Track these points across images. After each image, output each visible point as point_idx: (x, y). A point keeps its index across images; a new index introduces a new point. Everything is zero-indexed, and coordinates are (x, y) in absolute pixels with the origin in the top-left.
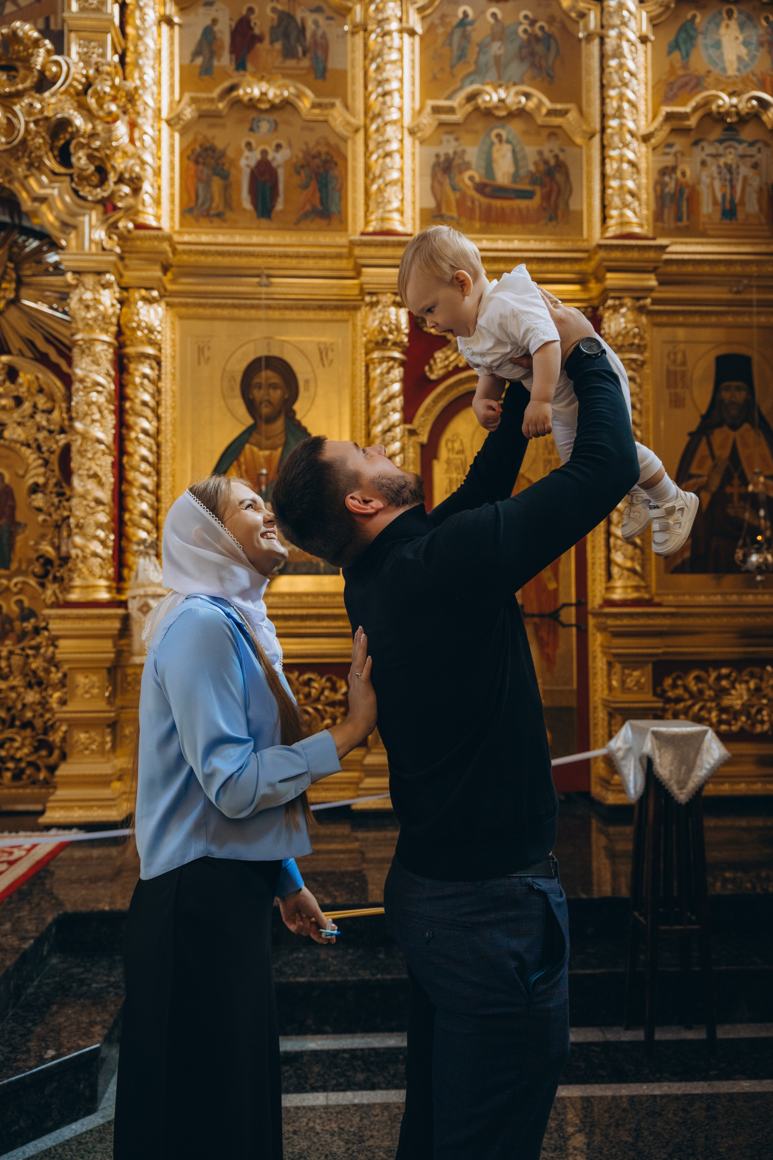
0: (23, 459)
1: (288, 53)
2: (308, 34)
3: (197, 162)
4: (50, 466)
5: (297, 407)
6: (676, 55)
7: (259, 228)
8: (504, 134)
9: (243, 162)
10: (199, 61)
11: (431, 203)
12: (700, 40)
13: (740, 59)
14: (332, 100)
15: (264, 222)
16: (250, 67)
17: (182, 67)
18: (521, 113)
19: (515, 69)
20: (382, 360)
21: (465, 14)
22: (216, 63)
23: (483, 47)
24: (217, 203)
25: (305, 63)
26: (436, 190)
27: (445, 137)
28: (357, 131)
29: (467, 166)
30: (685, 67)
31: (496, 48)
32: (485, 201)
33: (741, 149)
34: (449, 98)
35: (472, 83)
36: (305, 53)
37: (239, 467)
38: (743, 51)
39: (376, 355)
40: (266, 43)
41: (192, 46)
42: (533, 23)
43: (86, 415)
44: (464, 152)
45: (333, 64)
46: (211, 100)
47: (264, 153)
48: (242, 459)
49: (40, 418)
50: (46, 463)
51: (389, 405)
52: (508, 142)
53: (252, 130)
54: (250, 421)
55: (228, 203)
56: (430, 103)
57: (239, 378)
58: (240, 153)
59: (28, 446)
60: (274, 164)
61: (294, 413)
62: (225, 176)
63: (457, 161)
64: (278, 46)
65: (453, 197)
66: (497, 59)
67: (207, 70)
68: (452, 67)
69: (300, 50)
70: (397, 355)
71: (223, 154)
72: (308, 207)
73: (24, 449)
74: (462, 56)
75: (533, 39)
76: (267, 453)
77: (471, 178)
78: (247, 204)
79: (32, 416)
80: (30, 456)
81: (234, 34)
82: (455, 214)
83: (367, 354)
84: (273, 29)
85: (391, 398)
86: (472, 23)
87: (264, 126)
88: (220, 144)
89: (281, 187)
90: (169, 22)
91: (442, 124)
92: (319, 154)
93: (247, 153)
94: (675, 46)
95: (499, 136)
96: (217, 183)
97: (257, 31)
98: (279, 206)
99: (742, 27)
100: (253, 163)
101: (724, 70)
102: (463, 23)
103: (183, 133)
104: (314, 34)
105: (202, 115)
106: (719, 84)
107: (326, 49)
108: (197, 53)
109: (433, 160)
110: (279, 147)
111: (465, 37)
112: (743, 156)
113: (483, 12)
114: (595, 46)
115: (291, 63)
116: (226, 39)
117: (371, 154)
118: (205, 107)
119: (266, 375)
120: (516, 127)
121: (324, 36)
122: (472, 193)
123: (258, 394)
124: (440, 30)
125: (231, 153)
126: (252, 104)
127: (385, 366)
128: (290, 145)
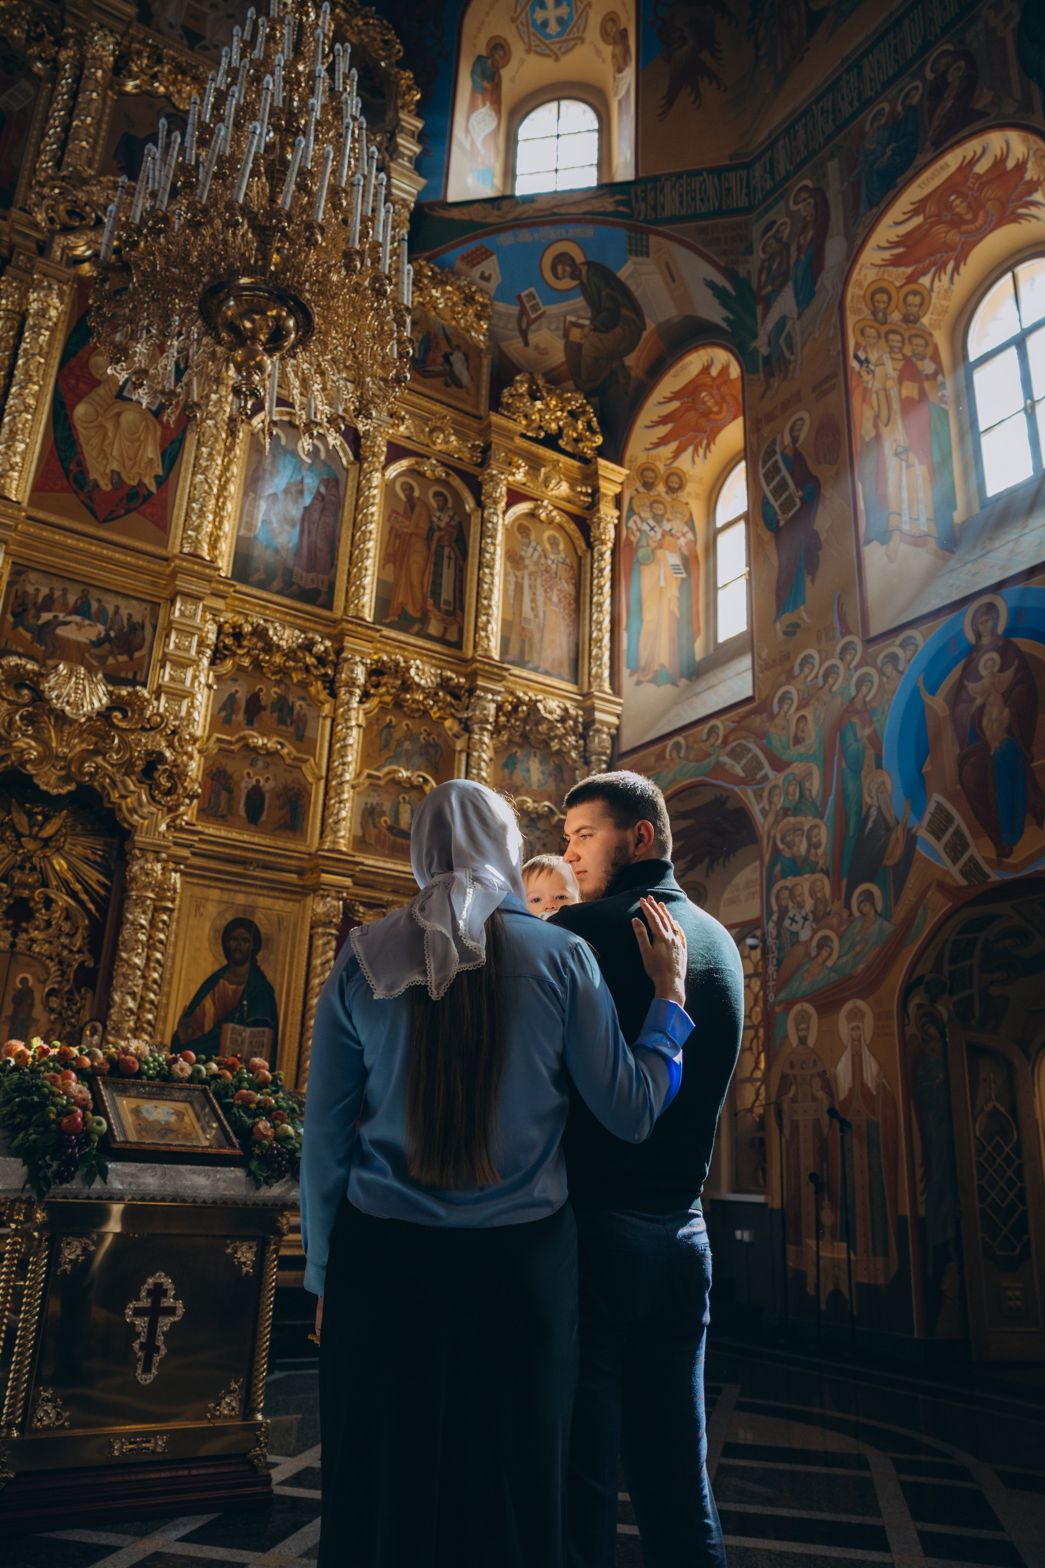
0: (47, 969)
1: (281, 721)
2: (295, 712)
3: (213, 779)
4: (66, 977)
5: (259, 957)
6: (506, 771)
7: (248, 830)
8: (407, 797)
9: (243, 785)
10: (223, 714)
11: (360, 833)
12: (519, 766)
13: (539, 780)
14: (305, 757)
15: (253, 827)
16: (256, 725)
17: (212, 716)
18: (419, 788)
19: (417, 760)
20: (324, 934)
21: (391, 721)
22: (234, 717)
23: (399, 743)
24: (223, 808)
25: (291, 729)
26: (364, 825)
27: (372, 793)
28: (320, 779)
29: (383, 814)
30: (510, 779)
31: (407, 745)
32: (392, 837)
33: (538, 833)
34: (377, 769)
35: (391, 764)
36: (292, 723)
37: (214, 994)
38: (541, 777)
39: (320, 930)
40: (268, 712)
41: (220, 704)
42: (429, 734)
43: (133, 949)
44: (382, 804)
45: (309, 733)
46: (230, 743)
47: (258, 781)
48: (216, 989)
49: (64, 940)
50: (63, 974)
51: (327, 965)
52: (409, 803)
53: (252, 765)
54: (225, 962)
55: (231, 809)
56: (366, 772)
57: (221, 932)
58: (242, 778)
59: (52, 959)
60: (264, 790)
61: (256, 961)
62: (230, 791)
63: (378, 809)
64: (275, 715)
65: (373, 831)
66: (407, 751)
67: (227, 721)
68: (380, 751)
69: (289, 721)
70: (334, 931)
71: (231, 777)
72: (282, 822)
73: (48, 961)
74: (386, 746)
75: (428, 744)
76: (233, 987)
77: (385, 822)
78: (242, 813)
79: (59, 937)
80: (53, 967)
81: (248, 702)
82: (373, 842)
83: (312, 928)
84: (273, 704)
85: (328, 961)
86: (394, 727)
87: (260, 764)
88: (230, 769)
89: (266, 805)
90: (210, 687)
91: (371, 784)
92: (293, 788)
93: (246, 779)
94: (505, 766)
95: (404, 798)
96: (224, 795)
97: (263, 703)
98: (264, 818)
99: (541, 763)
100: (250, 786)
101: (531, 785)
102: (389, 726)
103: (206, 758)
104: (299, 713)
105: (221, 750)
106: (528, 793)
107: (305, 723)
108: (222, 709)
109: (363, 806)
110: (268, 779)
111: (390, 735)
112: (538, 838)
113: (401, 722)
114: (464, 756)
115: (283, 727)
116: (243, 704)
117: (331, 799)
118: (223, 745)
119: (241, 931)
120: (414, 794)
121: (305, 715)
122: (385, 831)
123: (233, 944)
124: (375, 727)
125: (236, 777)
126: (255, 749)
127: (325, 939)
128: (275, 779)
